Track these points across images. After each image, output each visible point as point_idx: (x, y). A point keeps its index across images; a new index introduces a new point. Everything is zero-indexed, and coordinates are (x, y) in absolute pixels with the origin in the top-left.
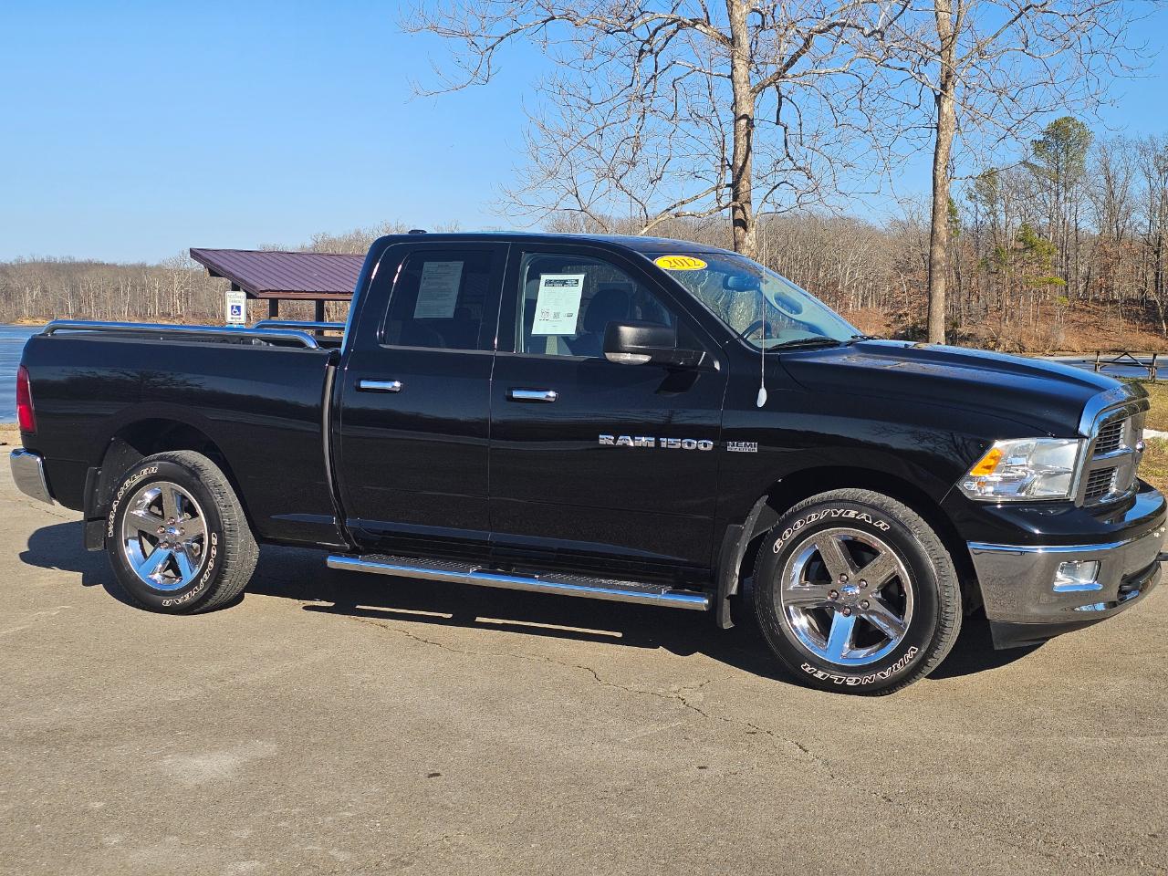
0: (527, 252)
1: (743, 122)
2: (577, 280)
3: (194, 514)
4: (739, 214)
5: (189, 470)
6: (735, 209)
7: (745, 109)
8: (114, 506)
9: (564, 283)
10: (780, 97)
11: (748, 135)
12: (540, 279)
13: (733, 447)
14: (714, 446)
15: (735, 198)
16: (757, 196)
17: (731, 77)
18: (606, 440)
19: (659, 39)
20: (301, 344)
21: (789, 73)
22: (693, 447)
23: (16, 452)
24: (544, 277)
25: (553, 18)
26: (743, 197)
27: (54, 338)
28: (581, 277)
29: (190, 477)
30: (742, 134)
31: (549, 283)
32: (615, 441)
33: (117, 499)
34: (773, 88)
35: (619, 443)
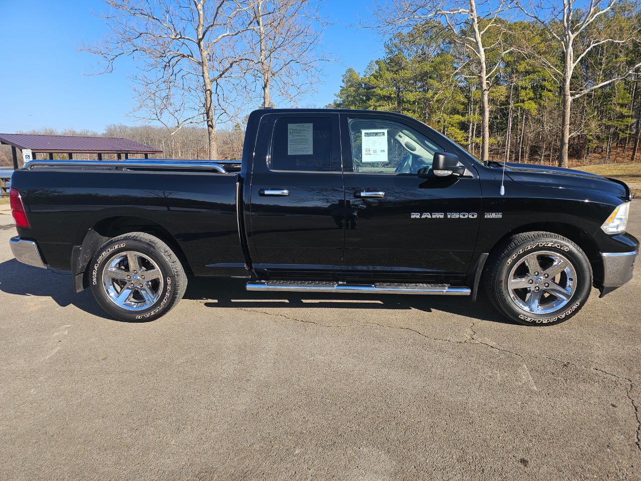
0: (350, 118)
1: (208, 92)
2: (384, 133)
3: (153, 267)
4: (210, 123)
5: (148, 244)
6: (208, 122)
7: (209, 87)
8: (96, 267)
9: (376, 134)
10: (217, 84)
11: (211, 96)
12: (361, 133)
13: (488, 216)
14: (478, 214)
15: (208, 118)
16: (215, 118)
17: (203, 76)
18: (415, 216)
19: (173, 61)
20: (215, 171)
21: (223, 76)
22: (466, 217)
23: (13, 239)
24: (364, 132)
25: (137, 50)
26: (210, 117)
27: (32, 171)
28: (385, 131)
29: (149, 249)
30: (209, 96)
31: (367, 135)
32: (421, 216)
33: (97, 263)
34: (215, 81)
35: (423, 217)
